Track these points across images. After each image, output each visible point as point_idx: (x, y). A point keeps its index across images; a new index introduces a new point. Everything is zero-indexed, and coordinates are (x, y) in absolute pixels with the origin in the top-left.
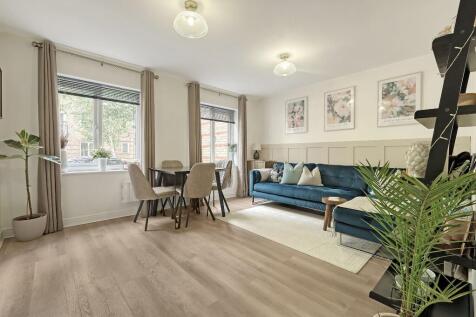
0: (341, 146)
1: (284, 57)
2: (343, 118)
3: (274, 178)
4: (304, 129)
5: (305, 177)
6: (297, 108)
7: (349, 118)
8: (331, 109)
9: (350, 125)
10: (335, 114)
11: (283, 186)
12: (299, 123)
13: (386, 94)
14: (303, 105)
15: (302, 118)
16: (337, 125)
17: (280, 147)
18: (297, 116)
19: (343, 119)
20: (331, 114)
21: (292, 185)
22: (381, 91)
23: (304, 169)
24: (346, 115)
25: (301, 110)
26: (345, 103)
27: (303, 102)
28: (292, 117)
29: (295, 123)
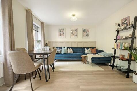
0: (75, 42)
1: (73, 15)
3: (59, 52)
4: (64, 37)
6: (62, 31)
9: (77, 37)
10: (73, 34)
11: (63, 54)
12: (63, 35)
13: (84, 31)
15: (64, 34)
16: (73, 37)
18: (62, 33)
19: (75, 36)
21: (66, 54)
23: (68, 49)
24: (76, 35)
25: (63, 31)
26: (75, 32)
27: (64, 29)
28: (60, 33)
29: (61, 35)
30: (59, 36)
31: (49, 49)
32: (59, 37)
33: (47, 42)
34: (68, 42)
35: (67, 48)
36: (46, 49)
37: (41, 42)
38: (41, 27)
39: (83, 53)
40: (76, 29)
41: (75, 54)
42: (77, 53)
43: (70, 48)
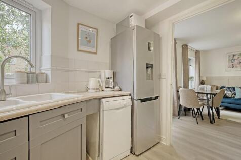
3: (229, 95)
6: (236, 57)
18: (236, 62)
28: (232, 62)
29: (235, 65)
30: (229, 67)
32: (229, 69)
37: (194, 79)
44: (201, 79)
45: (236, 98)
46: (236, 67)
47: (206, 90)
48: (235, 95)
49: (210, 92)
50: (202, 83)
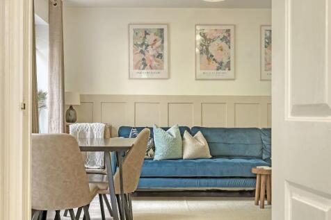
2: (221, 63)
4: (164, 73)
5: (193, 147)
6: (150, 39)
7: (228, 66)
8: (205, 50)
9: (230, 74)
10: (210, 57)
11: (160, 162)
14: (162, 36)
15: (160, 56)
16: (213, 73)
17: (117, 101)
18: (151, 52)
19: (220, 66)
20: (205, 56)
22: (263, 39)
23: (186, 134)
24: (225, 61)
25: (158, 43)
26: (223, 44)
27: (162, 30)
28: (142, 52)
29: (147, 62)
30: (136, 67)
31: (101, 136)
32: (135, 73)
33: (76, 101)
34: (185, 101)
35: (182, 130)
36: (88, 136)
37: (47, 102)
38: (50, 22)
39: (264, 157)
40: (228, 31)
41: (218, 160)
42: (229, 157)
43: (193, 132)
44: (68, 103)
45: (157, 157)
46: (151, 68)
47: (92, 139)
48: (154, 148)
49: (102, 145)
50: (70, 116)
